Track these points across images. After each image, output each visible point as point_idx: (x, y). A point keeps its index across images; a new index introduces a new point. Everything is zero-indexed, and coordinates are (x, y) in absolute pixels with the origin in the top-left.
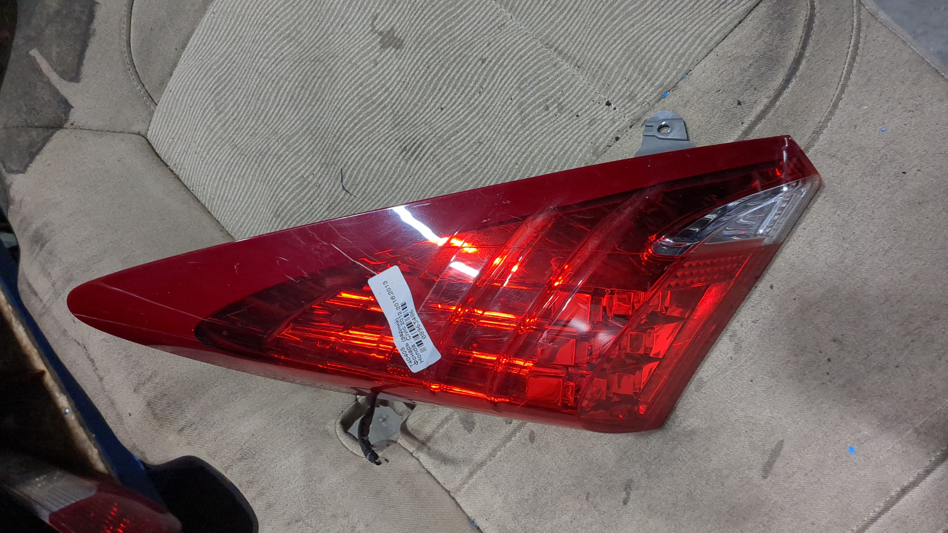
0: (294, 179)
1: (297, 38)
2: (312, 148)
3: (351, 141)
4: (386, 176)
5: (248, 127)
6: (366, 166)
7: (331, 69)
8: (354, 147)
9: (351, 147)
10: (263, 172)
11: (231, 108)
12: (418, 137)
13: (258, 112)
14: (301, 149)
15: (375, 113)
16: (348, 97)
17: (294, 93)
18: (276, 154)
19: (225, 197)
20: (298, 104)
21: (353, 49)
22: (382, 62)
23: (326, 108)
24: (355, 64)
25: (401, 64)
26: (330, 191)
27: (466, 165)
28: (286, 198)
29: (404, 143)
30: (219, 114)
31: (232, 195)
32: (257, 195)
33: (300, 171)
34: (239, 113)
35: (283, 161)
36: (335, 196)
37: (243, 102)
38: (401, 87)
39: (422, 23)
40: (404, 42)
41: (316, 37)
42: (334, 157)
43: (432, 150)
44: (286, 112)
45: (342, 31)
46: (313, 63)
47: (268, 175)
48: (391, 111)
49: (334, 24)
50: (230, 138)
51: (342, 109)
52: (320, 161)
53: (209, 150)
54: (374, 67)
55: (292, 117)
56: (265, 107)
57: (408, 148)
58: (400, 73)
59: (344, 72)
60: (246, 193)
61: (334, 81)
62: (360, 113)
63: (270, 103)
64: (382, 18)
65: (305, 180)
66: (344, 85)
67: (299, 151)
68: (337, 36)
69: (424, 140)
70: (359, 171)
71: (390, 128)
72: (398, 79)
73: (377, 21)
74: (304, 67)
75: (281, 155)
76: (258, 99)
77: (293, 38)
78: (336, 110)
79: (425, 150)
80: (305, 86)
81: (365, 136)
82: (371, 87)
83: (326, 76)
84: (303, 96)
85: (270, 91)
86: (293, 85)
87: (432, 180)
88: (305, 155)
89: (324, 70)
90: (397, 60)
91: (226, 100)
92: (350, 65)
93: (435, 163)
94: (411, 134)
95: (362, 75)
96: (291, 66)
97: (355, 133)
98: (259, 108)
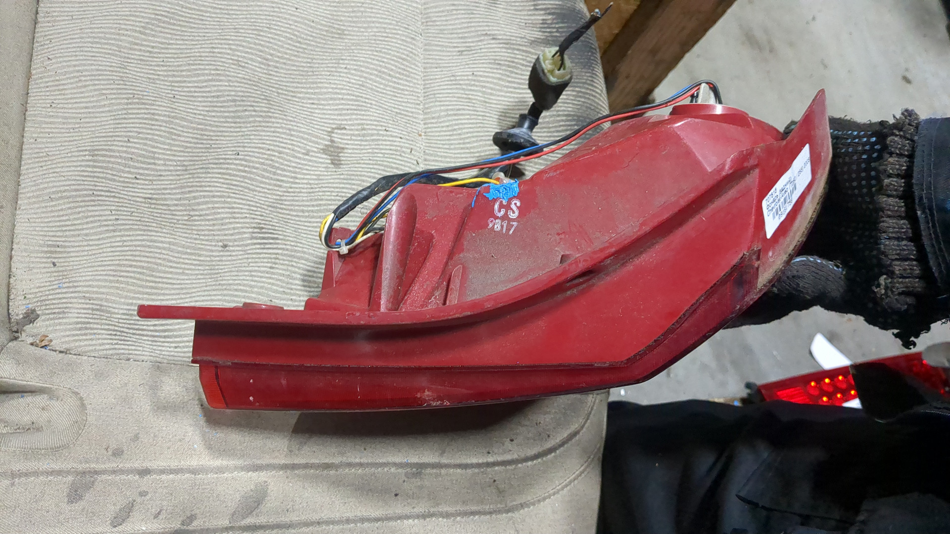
0: (145, 147)
1: (270, 68)
2: (189, 145)
3: (227, 177)
4: (224, 229)
5: (154, 70)
6: (216, 205)
7: (270, 117)
8: (223, 183)
9: (222, 180)
10: (125, 112)
11: (157, 42)
12: (280, 233)
13: (177, 71)
14: (179, 135)
15: (267, 181)
16: (260, 148)
17: (223, 96)
18: (153, 114)
19: (61, 87)
20: (216, 106)
21: (302, 126)
22: (312, 159)
23: (235, 134)
24: (292, 135)
25: (324, 175)
26: (164, 189)
27: (291, 289)
28: (119, 151)
29: (265, 224)
30: (141, 32)
31: (71, 94)
32: (95, 120)
33: (157, 147)
34: (160, 53)
35: (153, 125)
36: (163, 196)
37: (173, 51)
38: (307, 188)
39: (366, 170)
40: (342, 166)
41: (286, 86)
42: (198, 171)
43: (280, 251)
44: (200, 99)
45: (308, 106)
46: (263, 97)
47: (125, 119)
48: (281, 194)
49: (308, 96)
50: (128, 58)
51: (246, 149)
52: (184, 161)
53: (97, 43)
54: (303, 154)
55: (201, 108)
56: (187, 76)
57: (264, 230)
58: (316, 179)
59: (278, 130)
60: (86, 108)
61: (264, 127)
62: (257, 168)
63: (195, 79)
64: (343, 134)
65: (154, 158)
66: (267, 138)
67: (175, 135)
68: (301, 104)
69: (282, 239)
70: (207, 203)
71: (267, 203)
72: (310, 182)
73: (339, 131)
74: (252, 91)
75: (157, 120)
76: (189, 64)
77: (269, 65)
78: (242, 145)
79: (275, 246)
80: (238, 103)
81: (242, 187)
82: (286, 163)
83: (261, 116)
84: (228, 107)
85: (206, 72)
86: (230, 91)
87: (255, 271)
88: (177, 143)
89: (265, 112)
90: (323, 169)
91: (161, 32)
92: (288, 131)
93: (271, 263)
94: (277, 225)
95: (289, 149)
96: (244, 78)
97: (237, 176)
98: (182, 71)
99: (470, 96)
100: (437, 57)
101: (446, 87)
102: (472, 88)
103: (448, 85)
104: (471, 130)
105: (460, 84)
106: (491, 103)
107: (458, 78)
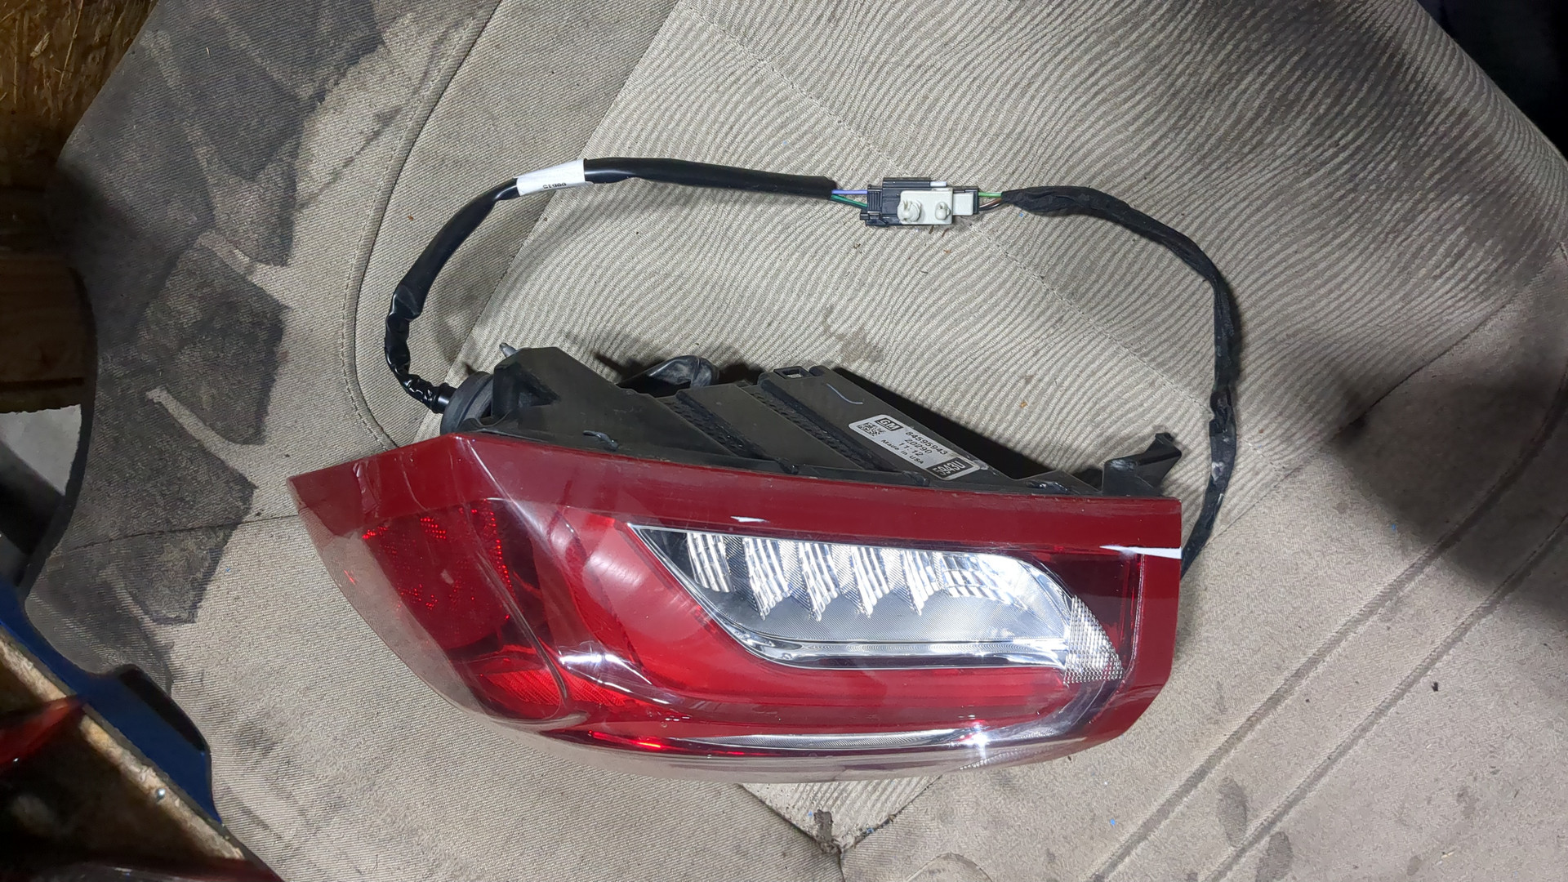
39: (915, 318)
40: (885, 351)
45: (769, 332)
64: (841, 312)
99: (918, 62)
100: (814, 64)
101: (873, 89)
102: (906, 47)
103: (871, 84)
104: (973, 105)
105: (886, 62)
106: (955, 37)
107: (872, 58)
